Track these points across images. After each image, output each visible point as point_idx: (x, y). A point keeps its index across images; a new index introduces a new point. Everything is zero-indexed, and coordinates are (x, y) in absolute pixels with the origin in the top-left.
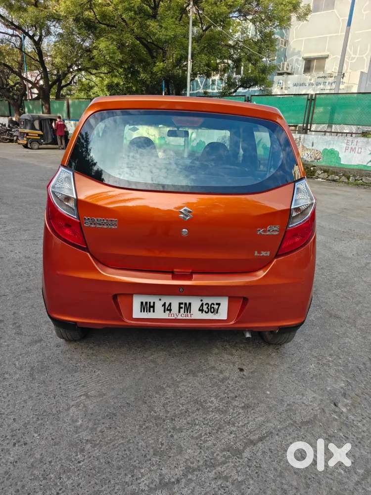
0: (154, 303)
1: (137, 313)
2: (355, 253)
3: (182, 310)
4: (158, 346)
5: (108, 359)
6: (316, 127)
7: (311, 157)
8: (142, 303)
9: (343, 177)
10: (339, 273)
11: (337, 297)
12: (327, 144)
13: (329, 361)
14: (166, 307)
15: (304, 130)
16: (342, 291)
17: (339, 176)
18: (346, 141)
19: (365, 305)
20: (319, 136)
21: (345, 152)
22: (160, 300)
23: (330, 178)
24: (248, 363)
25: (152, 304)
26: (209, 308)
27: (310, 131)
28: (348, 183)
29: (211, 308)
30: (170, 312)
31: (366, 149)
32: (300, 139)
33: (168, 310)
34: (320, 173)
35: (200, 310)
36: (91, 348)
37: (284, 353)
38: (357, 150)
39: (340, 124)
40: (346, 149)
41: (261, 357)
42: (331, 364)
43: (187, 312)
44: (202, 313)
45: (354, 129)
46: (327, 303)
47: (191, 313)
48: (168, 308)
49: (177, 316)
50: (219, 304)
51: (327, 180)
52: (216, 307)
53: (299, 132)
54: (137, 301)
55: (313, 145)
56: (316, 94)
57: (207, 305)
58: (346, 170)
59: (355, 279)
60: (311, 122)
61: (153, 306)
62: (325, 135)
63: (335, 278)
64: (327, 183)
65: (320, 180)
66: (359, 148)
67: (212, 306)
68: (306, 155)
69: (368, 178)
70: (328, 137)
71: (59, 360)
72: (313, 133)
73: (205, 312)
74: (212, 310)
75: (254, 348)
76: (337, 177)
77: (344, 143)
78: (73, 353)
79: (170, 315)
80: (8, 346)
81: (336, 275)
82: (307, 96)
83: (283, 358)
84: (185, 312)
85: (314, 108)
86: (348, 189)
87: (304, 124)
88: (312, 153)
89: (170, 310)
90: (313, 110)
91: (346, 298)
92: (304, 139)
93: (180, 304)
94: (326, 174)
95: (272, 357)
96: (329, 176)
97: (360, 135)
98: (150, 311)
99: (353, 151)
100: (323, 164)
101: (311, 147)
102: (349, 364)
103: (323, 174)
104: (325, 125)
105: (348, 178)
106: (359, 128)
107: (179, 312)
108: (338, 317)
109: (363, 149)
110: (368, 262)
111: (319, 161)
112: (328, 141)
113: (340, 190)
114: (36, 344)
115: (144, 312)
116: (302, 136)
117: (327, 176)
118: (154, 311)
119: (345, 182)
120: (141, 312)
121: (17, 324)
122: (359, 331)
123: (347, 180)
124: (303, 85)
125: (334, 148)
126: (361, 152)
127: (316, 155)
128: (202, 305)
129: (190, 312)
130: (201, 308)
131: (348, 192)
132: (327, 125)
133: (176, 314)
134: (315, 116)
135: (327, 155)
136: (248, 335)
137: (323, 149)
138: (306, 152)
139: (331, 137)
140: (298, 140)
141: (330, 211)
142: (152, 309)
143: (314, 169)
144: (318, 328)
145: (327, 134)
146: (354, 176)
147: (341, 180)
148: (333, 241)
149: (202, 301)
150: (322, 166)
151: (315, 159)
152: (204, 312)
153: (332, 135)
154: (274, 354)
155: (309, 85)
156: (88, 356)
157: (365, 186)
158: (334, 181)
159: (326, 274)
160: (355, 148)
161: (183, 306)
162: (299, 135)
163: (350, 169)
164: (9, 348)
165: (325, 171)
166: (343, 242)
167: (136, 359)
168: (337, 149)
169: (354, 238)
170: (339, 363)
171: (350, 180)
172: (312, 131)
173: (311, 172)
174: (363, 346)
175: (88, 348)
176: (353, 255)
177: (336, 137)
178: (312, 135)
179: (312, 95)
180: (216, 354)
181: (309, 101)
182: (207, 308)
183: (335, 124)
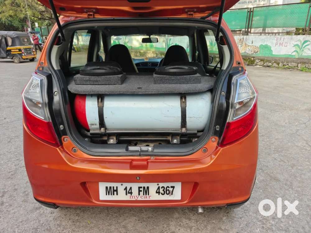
0: (117, 187)
1: (103, 196)
2: (287, 121)
3: (141, 193)
4: (130, 211)
5: (88, 225)
6: (254, 30)
7: (251, 51)
8: (107, 188)
9: (275, 64)
10: (276, 139)
11: (275, 161)
12: (262, 42)
13: (272, 225)
14: (128, 191)
15: (246, 33)
16: (279, 155)
17: (272, 63)
18: (276, 39)
19: (299, 168)
20: (257, 36)
21: (275, 46)
22: (122, 185)
23: (265, 65)
24: (202, 227)
25: (115, 189)
26: (165, 190)
27: (250, 33)
28: (278, 68)
29: (167, 190)
30: (131, 195)
31: (290, 43)
32: (243, 39)
33: (129, 193)
34: (258, 61)
35: (157, 192)
36: (78, 215)
37: (233, 217)
38: (284, 44)
39: (271, 27)
40: (276, 44)
41: (214, 221)
42: (274, 228)
43: (146, 194)
44: (159, 194)
45: (280, 30)
46: (267, 167)
47: (150, 195)
48: (129, 192)
49: (138, 198)
50: (173, 187)
51: (264, 66)
52: (171, 189)
53: (243, 35)
54: (102, 187)
55: (252, 43)
56: (254, 8)
57: (163, 188)
58: (277, 59)
59: (289, 144)
60: (251, 27)
61: (117, 191)
62: (261, 35)
63: (272, 144)
64: (264, 68)
65: (258, 66)
66: (285, 43)
67: (168, 189)
68: (248, 50)
69: (292, 63)
70: (263, 37)
71: (50, 227)
72: (252, 34)
73: (162, 194)
74: (168, 192)
75: (208, 212)
76: (270, 64)
77: (275, 40)
78: (63, 220)
79: (131, 197)
80: (15, 213)
81: (273, 141)
82: (247, 9)
83: (232, 222)
84: (144, 195)
85: (252, 17)
86: (278, 72)
87: (246, 28)
88: (251, 48)
89: (131, 193)
90: (252, 19)
91: (283, 161)
92: (246, 38)
93: (139, 188)
94: (262, 62)
95: (223, 221)
96: (264, 63)
97: (285, 34)
98: (114, 194)
99: (281, 45)
100: (260, 55)
101: (251, 44)
102: (290, 228)
103: (260, 62)
104: (260, 28)
105: (278, 64)
106: (284, 29)
107: (139, 194)
108: (277, 180)
109: (288, 43)
110: (298, 129)
111: (257, 53)
112: (263, 40)
113: (273, 73)
114: (36, 211)
115: (109, 195)
116: (245, 37)
117: (263, 63)
118: (117, 194)
119: (276, 67)
120: (106, 195)
121: (26, 193)
122: (296, 194)
123: (277, 66)
124: (244, 3)
125: (267, 44)
126: (287, 45)
127: (255, 49)
128: (159, 188)
129: (148, 195)
130: (158, 191)
131: (279, 74)
132: (262, 28)
133: (136, 196)
134: (253, 22)
135: (262, 49)
136: (200, 211)
137: (260, 45)
138: (248, 48)
139: (265, 36)
140: (242, 40)
141: (266, 89)
142: (115, 193)
143: (254, 59)
144: (261, 191)
145: (263, 34)
146: (282, 62)
147: (273, 66)
148: (270, 112)
149: (158, 185)
150: (260, 57)
151: (254, 52)
152: (160, 194)
153: (266, 35)
154: (225, 218)
155: (249, 2)
156: (74, 222)
157: (291, 69)
158: (268, 66)
159: (265, 141)
160: (283, 43)
161: (142, 189)
162: (243, 36)
163: (279, 58)
164: (15, 215)
165: (262, 60)
166: (277, 113)
167: (111, 225)
168: (269, 44)
169: (286, 110)
170: (281, 227)
171: (280, 65)
172: (252, 33)
173: (252, 61)
174: (301, 209)
175: (75, 215)
176: (286, 123)
177: (269, 36)
178: (251, 36)
179: (251, 9)
180: (176, 219)
181: (249, 13)
182: (163, 190)
183: (267, 27)
